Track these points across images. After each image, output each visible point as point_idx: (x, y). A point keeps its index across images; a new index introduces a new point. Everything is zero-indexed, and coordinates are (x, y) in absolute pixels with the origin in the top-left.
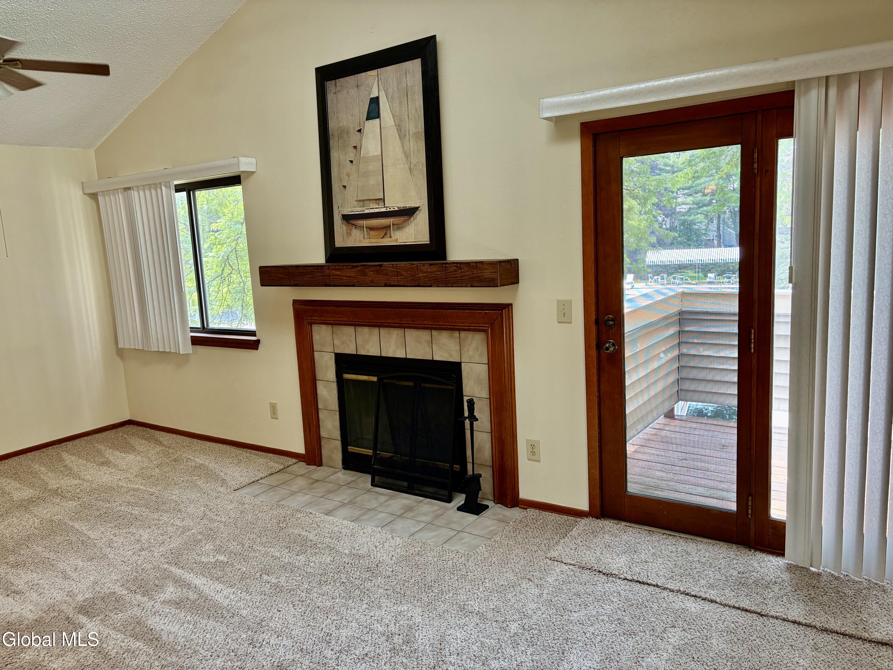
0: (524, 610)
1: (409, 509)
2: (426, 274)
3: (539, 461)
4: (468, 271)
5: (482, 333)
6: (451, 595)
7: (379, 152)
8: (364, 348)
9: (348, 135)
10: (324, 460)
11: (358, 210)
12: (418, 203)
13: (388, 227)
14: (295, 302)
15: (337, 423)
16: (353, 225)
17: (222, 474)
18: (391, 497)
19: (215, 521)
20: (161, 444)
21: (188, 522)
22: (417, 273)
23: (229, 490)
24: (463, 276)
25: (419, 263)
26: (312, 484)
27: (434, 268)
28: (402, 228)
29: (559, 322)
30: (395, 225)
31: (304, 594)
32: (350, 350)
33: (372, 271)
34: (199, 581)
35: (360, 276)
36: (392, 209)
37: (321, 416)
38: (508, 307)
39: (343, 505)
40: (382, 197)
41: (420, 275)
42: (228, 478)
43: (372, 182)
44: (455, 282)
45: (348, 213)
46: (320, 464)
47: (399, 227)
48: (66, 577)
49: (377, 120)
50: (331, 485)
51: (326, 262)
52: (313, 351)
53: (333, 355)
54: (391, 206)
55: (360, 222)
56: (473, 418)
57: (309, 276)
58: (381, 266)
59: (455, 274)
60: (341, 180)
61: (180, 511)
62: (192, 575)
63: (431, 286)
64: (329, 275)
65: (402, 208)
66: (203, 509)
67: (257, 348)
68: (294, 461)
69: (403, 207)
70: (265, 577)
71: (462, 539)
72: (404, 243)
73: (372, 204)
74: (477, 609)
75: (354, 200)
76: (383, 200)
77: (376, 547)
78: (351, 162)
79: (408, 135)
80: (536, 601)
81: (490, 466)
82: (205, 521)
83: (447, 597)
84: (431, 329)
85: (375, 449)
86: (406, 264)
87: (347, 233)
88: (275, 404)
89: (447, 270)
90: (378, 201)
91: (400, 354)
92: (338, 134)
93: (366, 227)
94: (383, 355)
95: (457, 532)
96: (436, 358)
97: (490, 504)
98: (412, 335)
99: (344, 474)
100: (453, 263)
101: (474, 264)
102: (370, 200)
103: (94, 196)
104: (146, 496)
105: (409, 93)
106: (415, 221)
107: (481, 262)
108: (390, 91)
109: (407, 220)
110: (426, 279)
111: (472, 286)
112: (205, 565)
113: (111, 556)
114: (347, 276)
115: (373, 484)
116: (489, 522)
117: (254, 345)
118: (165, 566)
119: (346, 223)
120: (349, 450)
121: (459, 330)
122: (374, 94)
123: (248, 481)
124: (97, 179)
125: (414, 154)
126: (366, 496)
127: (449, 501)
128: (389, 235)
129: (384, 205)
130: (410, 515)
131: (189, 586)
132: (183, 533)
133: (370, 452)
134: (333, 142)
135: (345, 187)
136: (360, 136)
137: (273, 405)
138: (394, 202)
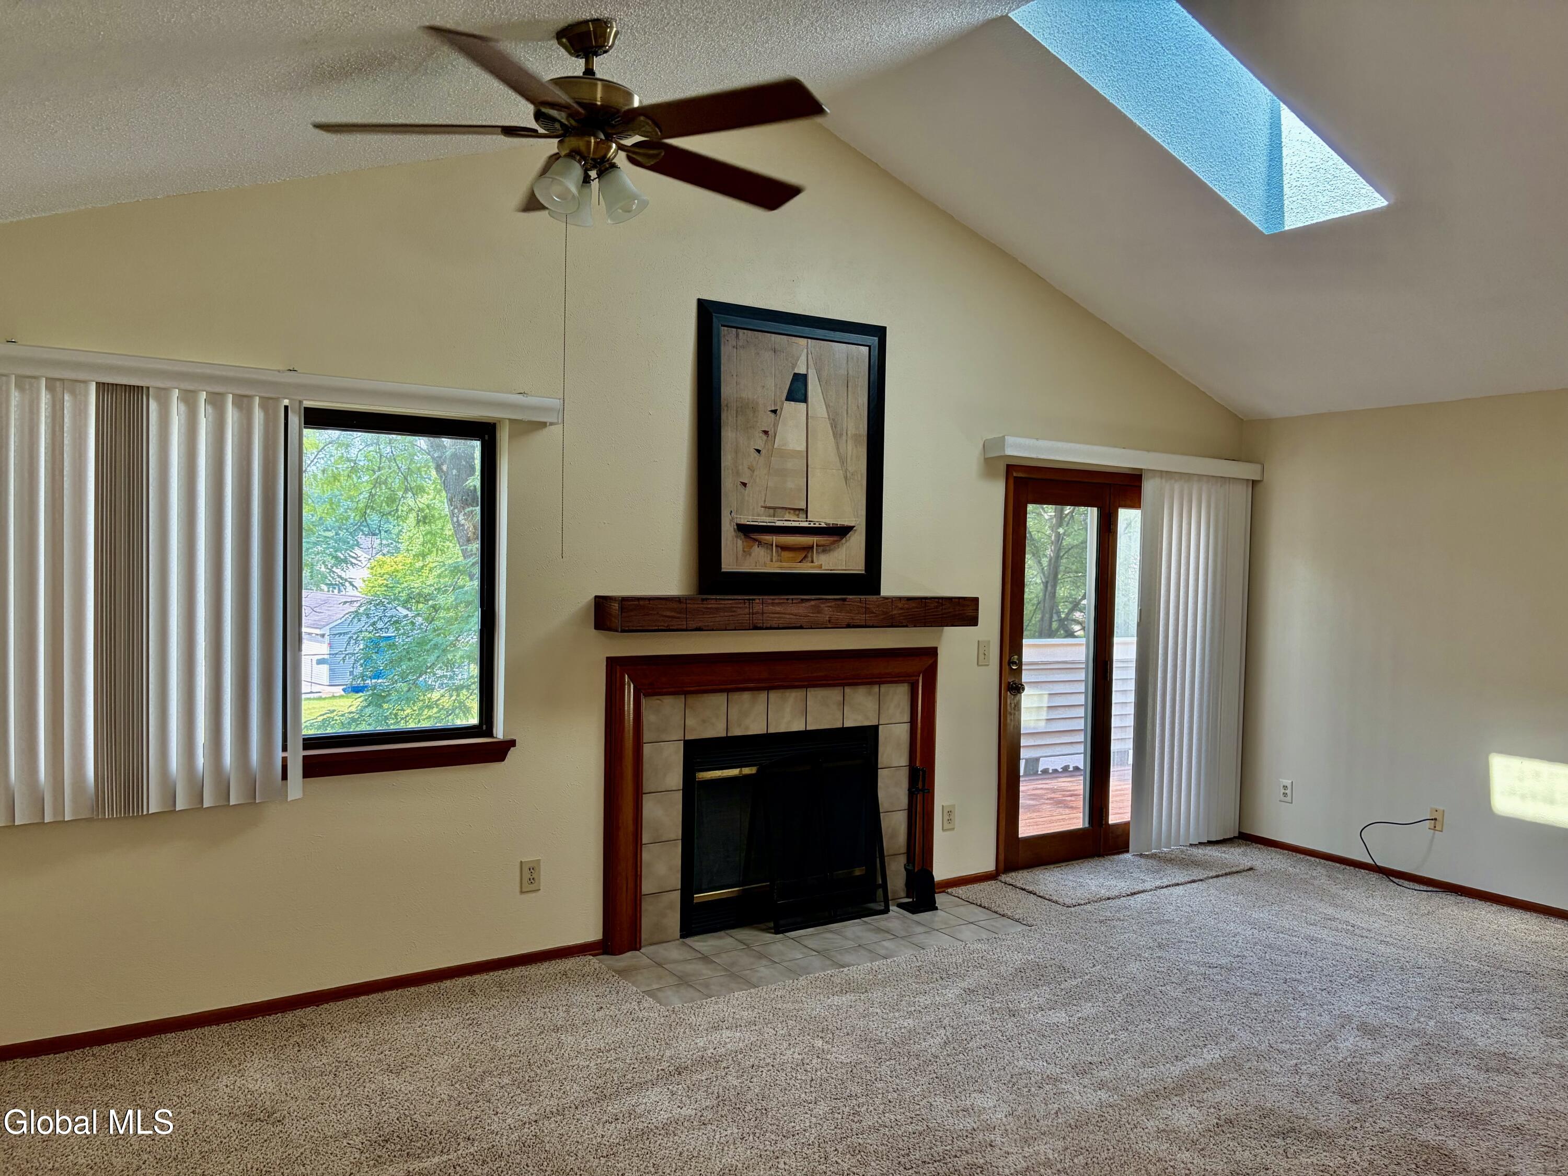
2: (902, 612)
3: (954, 829)
4: (949, 608)
5: (907, 686)
7: (803, 448)
9: (754, 412)
10: (644, 936)
11: (764, 520)
12: (852, 521)
13: (809, 548)
15: (678, 860)
16: (755, 540)
22: (891, 610)
24: (944, 614)
27: (912, 604)
28: (830, 550)
29: (978, 665)
30: (820, 546)
32: (716, 730)
36: (817, 525)
37: (646, 856)
40: (804, 507)
43: (793, 484)
44: (934, 621)
45: (748, 523)
46: (638, 945)
47: (825, 549)
49: (801, 405)
52: (641, 746)
53: (685, 744)
54: (816, 520)
55: (768, 538)
60: (738, 473)
65: (831, 526)
67: (504, 758)
69: (832, 524)
72: (831, 570)
73: (787, 514)
75: (760, 505)
76: (806, 511)
78: (758, 451)
79: (845, 434)
84: (845, 685)
86: (877, 598)
90: (797, 512)
91: (797, 726)
92: (737, 408)
93: (776, 546)
94: (769, 731)
96: (848, 724)
98: (816, 697)
100: (935, 598)
102: (786, 509)
105: (850, 384)
106: (848, 544)
107: (964, 598)
108: (824, 373)
109: (837, 541)
115: (779, 931)
119: (742, 537)
120: (698, 901)
122: (802, 370)
125: (851, 460)
127: (887, 910)
128: (810, 559)
129: (807, 518)
133: (735, 891)
134: (727, 417)
135: (744, 484)
136: (775, 419)
137: (531, 865)
138: (820, 516)
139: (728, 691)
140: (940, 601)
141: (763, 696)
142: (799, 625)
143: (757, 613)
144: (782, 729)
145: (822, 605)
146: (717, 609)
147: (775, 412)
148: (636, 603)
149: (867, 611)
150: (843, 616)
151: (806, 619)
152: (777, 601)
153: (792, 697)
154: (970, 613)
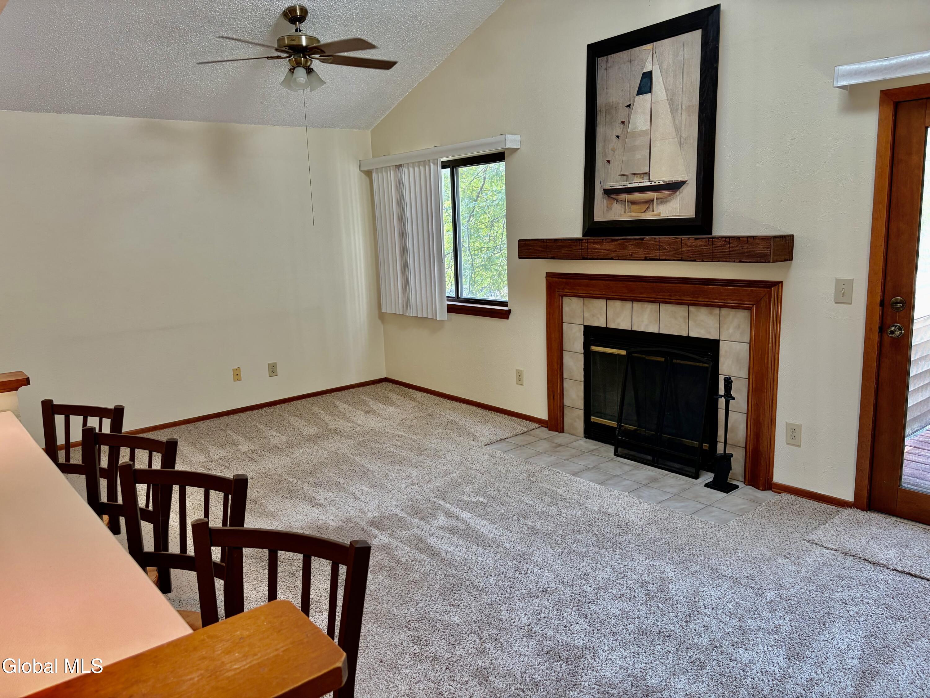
0: (781, 582)
1: (655, 480)
2: (690, 248)
3: (799, 446)
4: (737, 246)
5: (746, 311)
6: (702, 558)
7: (648, 127)
8: (614, 322)
10: (566, 428)
11: (621, 184)
12: (685, 177)
13: (651, 201)
14: (548, 275)
15: (582, 394)
16: (615, 199)
17: (472, 430)
18: (635, 468)
19: (471, 469)
20: (415, 400)
21: (448, 467)
22: (680, 247)
23: (480, 444)
24: (732, 251)
25: (683, 237)
26: (556, 447)
27: (700, 242)
28: (667, 202)
29: (836, 303)
30: (659, 199)
31: (559, 539)
32: (600, 322)
33: (632, 245)
34: (465, 515)
35: (619, 249)
36: (657, 183)
37: (565, 385)
38: (778, 284)
39: (588, 469)
40: (647, 171)
41: (684, 249)
42: (478, 435)
43: (638, 156)
44: (722, 257)
45: (611, 188)
46: (562, 431)
47: (662, 201)
48: (355, 498)
49: (649, 95)
50: (574, 451)
51: (584, 235)
52: (562, 323)
53: (582, 327)
54: (656, 180)
55: (622, 197)
56: (728, 396)
57: (567, 249)
58: (642, 239)
59: (722, 249)
60: (605, 154)
61: (439, 457)
62: (458, 510)
63: (695, 261)
64: (588, 249)
65: (668, 183)
66: (459, 458)
67: (507, 318)
68: (537, 426)
69: (669, 181)
70: (522, 520)
71: (712, 512)
72: (667, 217)
73: (636, 178)
74: (730, 574)
75: (618, 174)
76: (649, 174)
77: (624, 509)
78: (618, 137)
79: (680, 108)
80: (793, 576)
81: (743, 448)
82: (462, 468)
83: (699, 560)
84: (689, 305)
85: (619, 421)
86: (670, 238)
87: (608, 207)
88: (521, 371)
89: (715, 245)
90: (642, 176)
91: (653, 329)
92: (606, 110)
93: (628, 202)
94: (634, 329)
95: (705, 506)
96: (692, 334)
97: (741, 485)
98: (666, 310)
99: (585, 442)
100: (722, 237)
101: (745, 239)
102: (635, 174)
103: (368, 173)
104: (409, 442)
105: (685, 66)
106: (681, 195)
107: (754, 237)
108: (665, 64)
109: (672, 194)
110: (690, 254)
111: (740, 262)
112: (468, 503)
113: (389, 486)
114: (606, 250)
115: (616, 454)
116: (740, 501)
117: (506, 315)
118: (435, 500)
119: (607, 197)
120: (592, 420)
121: (720, 307)
122: (647, 69)
123: (495, 438)
124: (371, 158)
125: (685, 128)
126: (610, 464)
127: (696, 477)
128: (651, 209)
129: (649, 179)
130: (656, 485)
131: (457, 518)
132: (445, 475)
133: (614, 424)
135: (609, 162)
136: (629, 111)
138: (659, 177)
141: (628, 305)
143: (584, 249)
144: (642, 329)
146: (562, 246)
147: (629, 106)
150: (641, 252)
151: (615, 253)
152: (596, 241)
153: (647, 308)
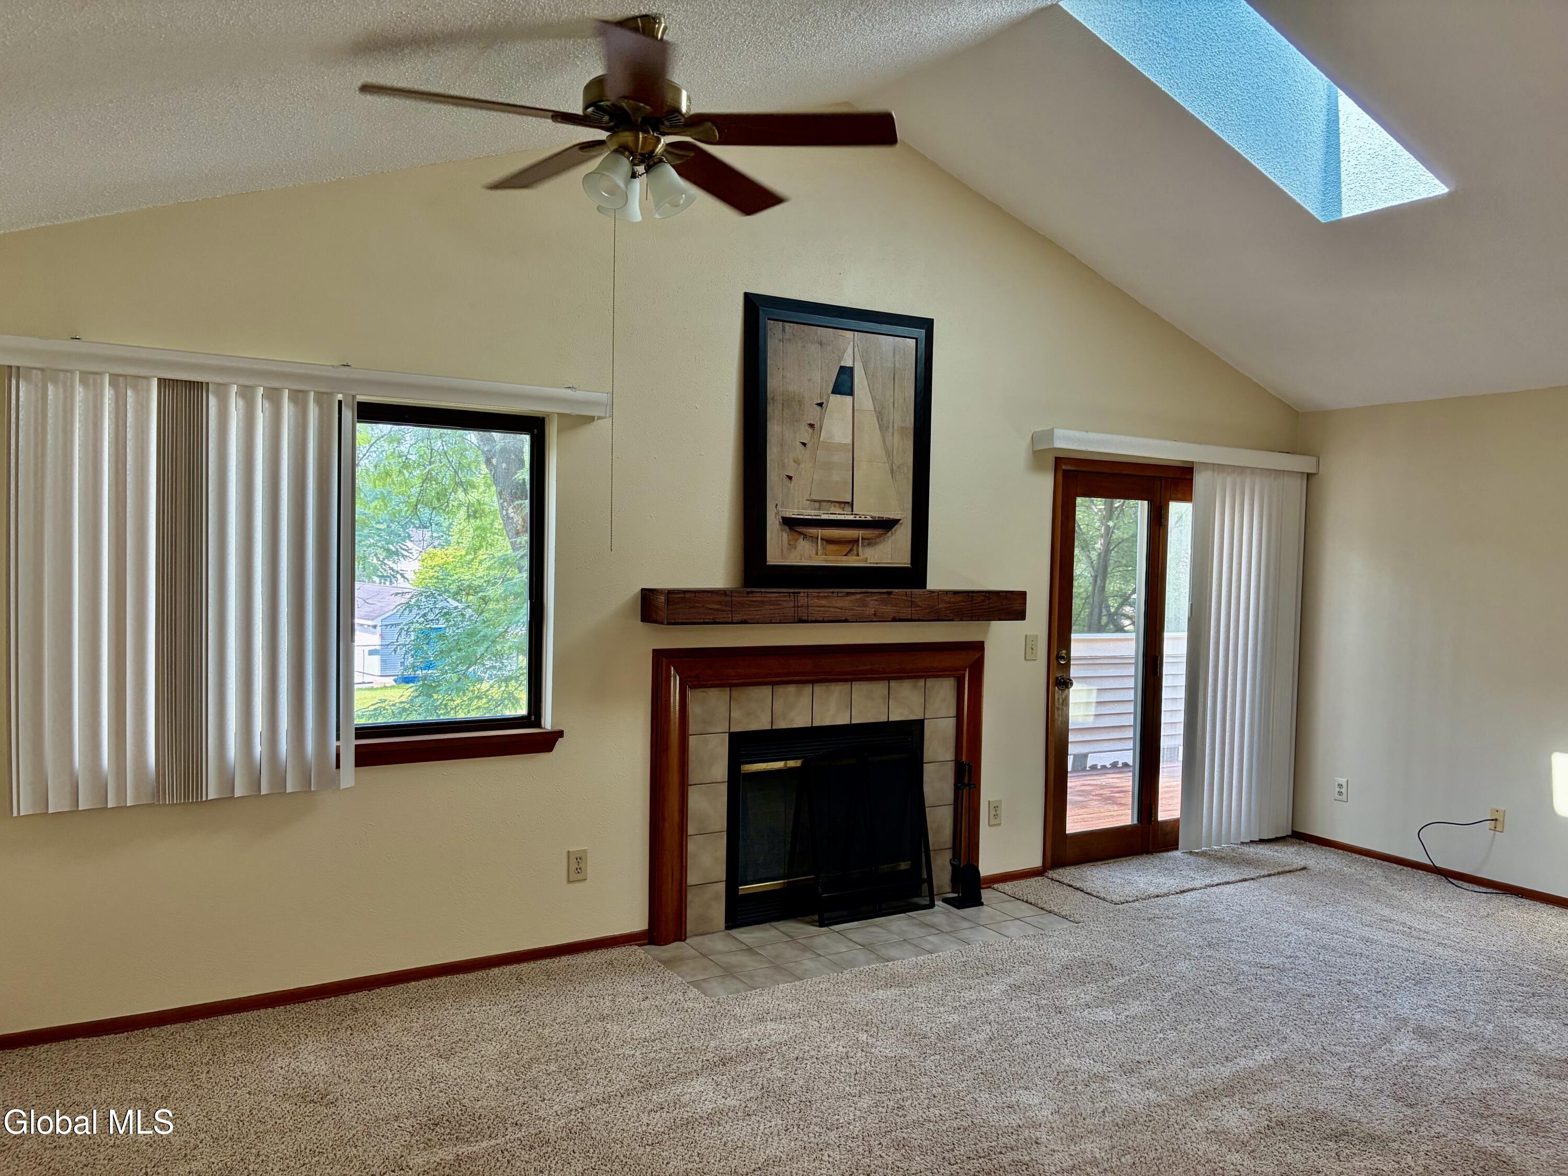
2: (948, 605)
3: (1000, 825)
5: (953, 680)
7: (849, 441)
8: (784, 719)
9: (800, 405)
10: (689, 927)
11: (810, 513)
12: (898, 514)
13: (855, 542)
14: (660, 653)
15: (723, 853)
16: (801, 533)
22: (937, 604)
27: (959, 598)
28: (875, 544)
29: (1026, 660)
30: (865, 539)
32: (761, 723)
33: (876, 601)
35: (861, 607)
36: (863, 518)
37: (691, 847)
40: (849, 500)
41: (941, 606)
43: (838, 477)
45: (794, 516)
46: (684, 936)
47: (870, 542)
49: (847, 398)
51: (741, 584)
52: (687, 736)
53: (730, 736)
54: (861, 513)
55: (813, 531)
60: (784, 466)
64: (808, 606)
65: (877, 519)
67: (551, 748)
69: (878, 517)
71: (1038, 922)
72: (876, 563)
73: (833, 508)
75: (805, 498)
76: (851, 504)
78: (804, 444)
79: (891, 427)
84: (890, 679)
87: (789, 545)
89: (974, 600)
90: (843, 506)
91: (842, 719)
92: (783, 400)
93: (821, 539)
94: (813, 724)
95: (1017, 920)
96: (894, 718)
98: (862, 689)
102: (832, 501)
105: (896, 377)
106: (893, 537)
107: (1011, 592)
108: (870, 366)
109: (882, 534)
114: (837, 608)
119: (788, 530)
120: (740, 893)
121: (926, 677)
122: (848, 363)
125: (898, 452)
127: (933, 905)
128: (855, 552)
129: (852, 511)
133: (779, 884)
134: (773, 410)
135: (790, 478)
136: (821, 412)
137: (579, 855)
138: (865, 510)
139: (773, 684)
140: (987, 595)
141: (807, 689)
142: (844, 618)
143: (802, 606)
144: (827, 722)
145: (868, 599)
146: (763, 602)
147: (821, 405)
148: (682, 595)
149: (913, 604)
150: (889, 610)
151: (852, 613)
152: (822, 595)
153: (837, 691)
154: (1017, 607)
